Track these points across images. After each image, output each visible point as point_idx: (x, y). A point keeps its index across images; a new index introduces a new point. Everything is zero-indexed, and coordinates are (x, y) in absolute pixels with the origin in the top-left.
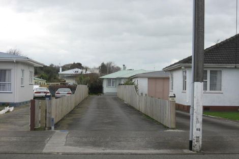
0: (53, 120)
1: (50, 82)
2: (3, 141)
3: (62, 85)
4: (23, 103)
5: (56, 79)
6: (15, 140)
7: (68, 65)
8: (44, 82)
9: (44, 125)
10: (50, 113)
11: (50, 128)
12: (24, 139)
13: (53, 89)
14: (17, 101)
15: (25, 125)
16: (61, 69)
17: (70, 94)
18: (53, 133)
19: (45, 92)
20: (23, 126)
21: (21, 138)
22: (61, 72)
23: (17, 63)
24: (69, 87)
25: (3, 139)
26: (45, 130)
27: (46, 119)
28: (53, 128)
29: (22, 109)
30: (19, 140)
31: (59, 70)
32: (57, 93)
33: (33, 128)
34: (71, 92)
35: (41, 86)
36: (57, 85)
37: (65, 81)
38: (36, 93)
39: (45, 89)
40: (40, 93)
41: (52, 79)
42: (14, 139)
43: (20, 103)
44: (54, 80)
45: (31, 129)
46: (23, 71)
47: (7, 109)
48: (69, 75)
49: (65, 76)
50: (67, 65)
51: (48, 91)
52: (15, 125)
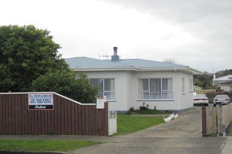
0: (224, 126)
1: (205, 89)
2: (180, 148)
3: (219, 92)
4: (185, 110)
5: (211, 86)
6: (191, 146)
7: (221, 72)
8: (200, 89)
9: (216, 132)
10: (221, 120)
11: (222, 135)
12: (199, 145)
13: (210, 96)
14: (179, 108)
15: (195, 131)
16: (214, 76)
17: (228, 100)
18: (225, 139)
19: (203, 100)
20: (192, 133)
21: (196, 144)
22: (215, 79)
23: (178, 71)
24: (226, 93)
25: (179, 145)
26: (216, 136)
27: (217, 126)
28: (224, 134)
29: (185, 116)
30: (194, 146)
31: (213, 77)
32: (215, 100)
33: (205, 134)
34: (229, 98)
35: (198, 93)
36: (213, 91)
37: (220, 88)
38: (195, 100)
39: (203, 96)
40: (198, 100)
41: (207, 86)
42: (189, 145)
43: (182, 111)
44: (209, 87)
45: (203, 136)
46: (183, 79)
47: (172, 116)
48: (223, 82)
49: (219, 82)
50: (219, 72)
51: (207, 98)
52: (185, 132)
